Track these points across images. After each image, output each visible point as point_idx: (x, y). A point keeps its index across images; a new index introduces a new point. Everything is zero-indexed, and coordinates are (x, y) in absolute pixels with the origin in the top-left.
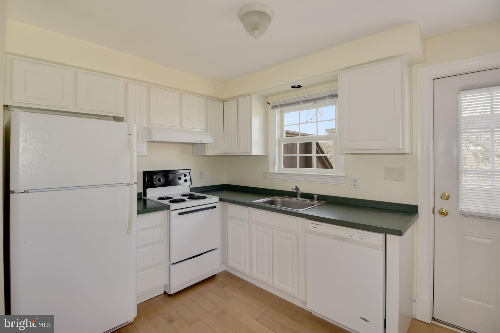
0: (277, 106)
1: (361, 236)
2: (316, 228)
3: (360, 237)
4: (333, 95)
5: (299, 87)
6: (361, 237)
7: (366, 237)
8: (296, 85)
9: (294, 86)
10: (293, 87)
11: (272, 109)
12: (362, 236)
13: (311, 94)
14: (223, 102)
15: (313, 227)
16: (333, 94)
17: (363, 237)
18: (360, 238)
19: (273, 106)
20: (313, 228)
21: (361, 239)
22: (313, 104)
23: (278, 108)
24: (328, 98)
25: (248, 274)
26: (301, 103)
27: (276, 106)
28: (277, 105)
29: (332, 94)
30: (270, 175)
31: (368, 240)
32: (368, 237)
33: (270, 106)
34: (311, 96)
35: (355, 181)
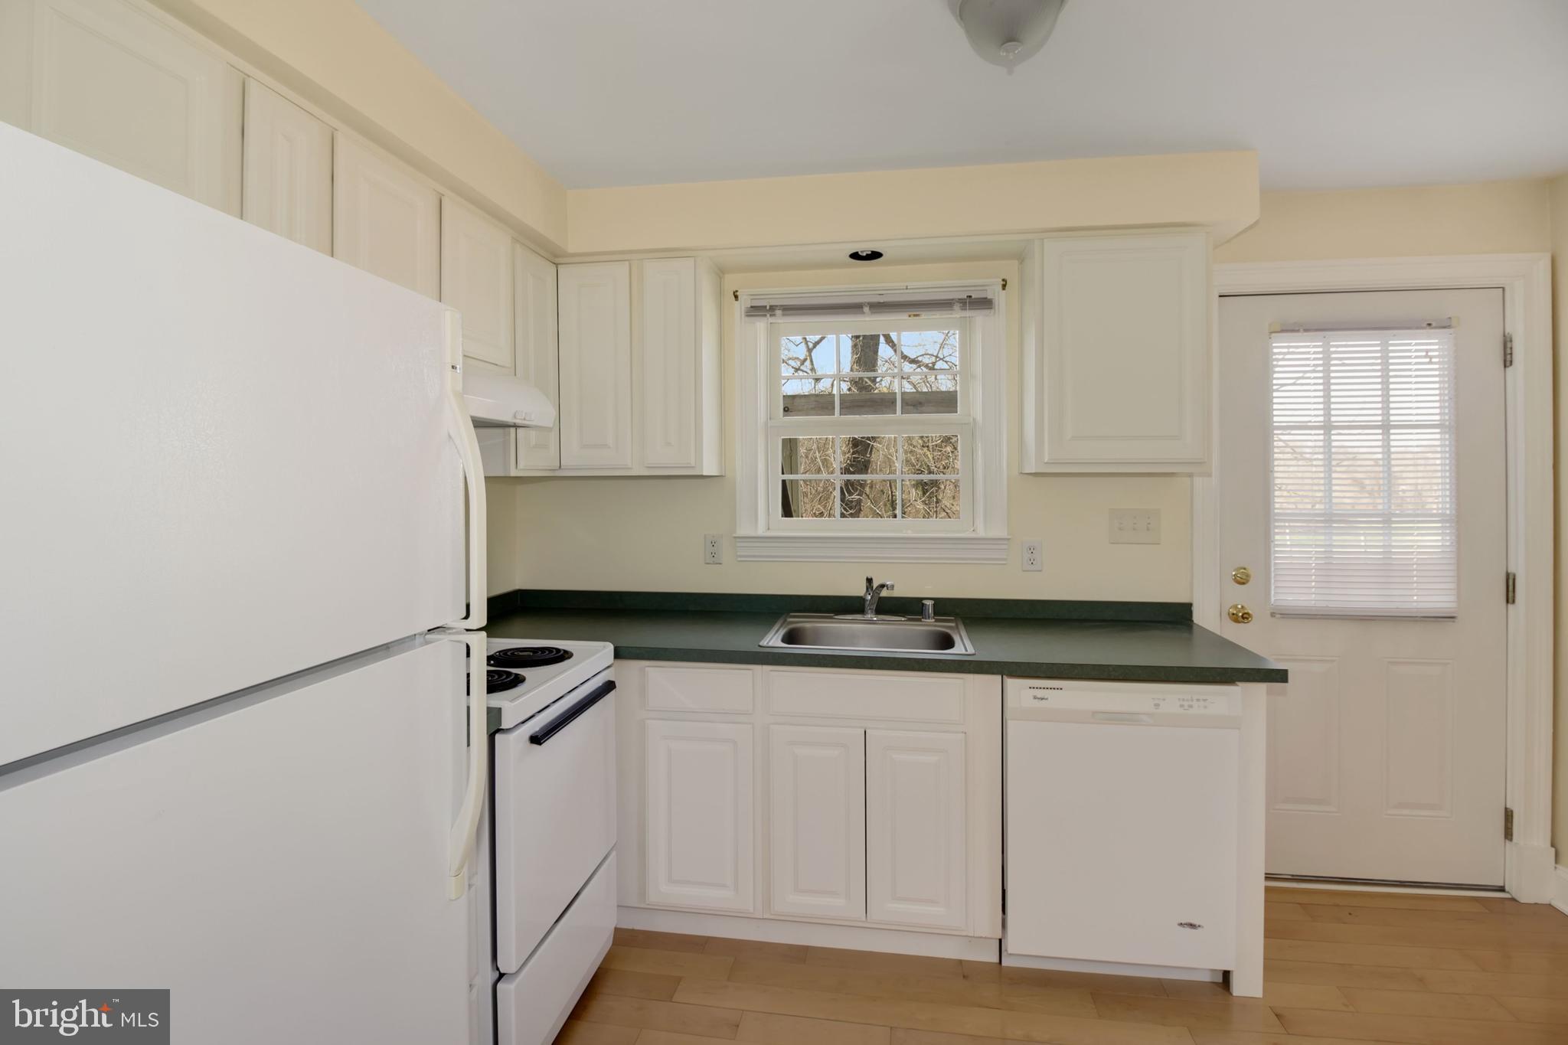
0: (772, 308)
1: (1183, 700)
2: (1047, 699)
3: (1182, 703)
4: (975, 299)
5: (875, 255)
6: (1186, 704)
7: (1198, 700)
8: (865, 248)
9: (857, 253)
10: (855, 256)
11: (747, 316)
12: (1188, 700)
13: (903, 285)
14: (557, 265)
15: (1035, 698)
16: (973, 297)
17: (1190, 703)
18: (1182, 706)
19: (752, 307)
20: (1037, 700)
21: (1186, 708)
22: (907, 318)
23: (774, 315)
24: (959, 305)
25: (751, 910)
26: (866, 309)
27: (768, 308)
28: (772, 304)
29: (970, 297)
30: (738, 544)
31: (1205, 707)
32: (1205, 700)
33: (738, 308)
34: (902, 291)
35: (1031, 550)
